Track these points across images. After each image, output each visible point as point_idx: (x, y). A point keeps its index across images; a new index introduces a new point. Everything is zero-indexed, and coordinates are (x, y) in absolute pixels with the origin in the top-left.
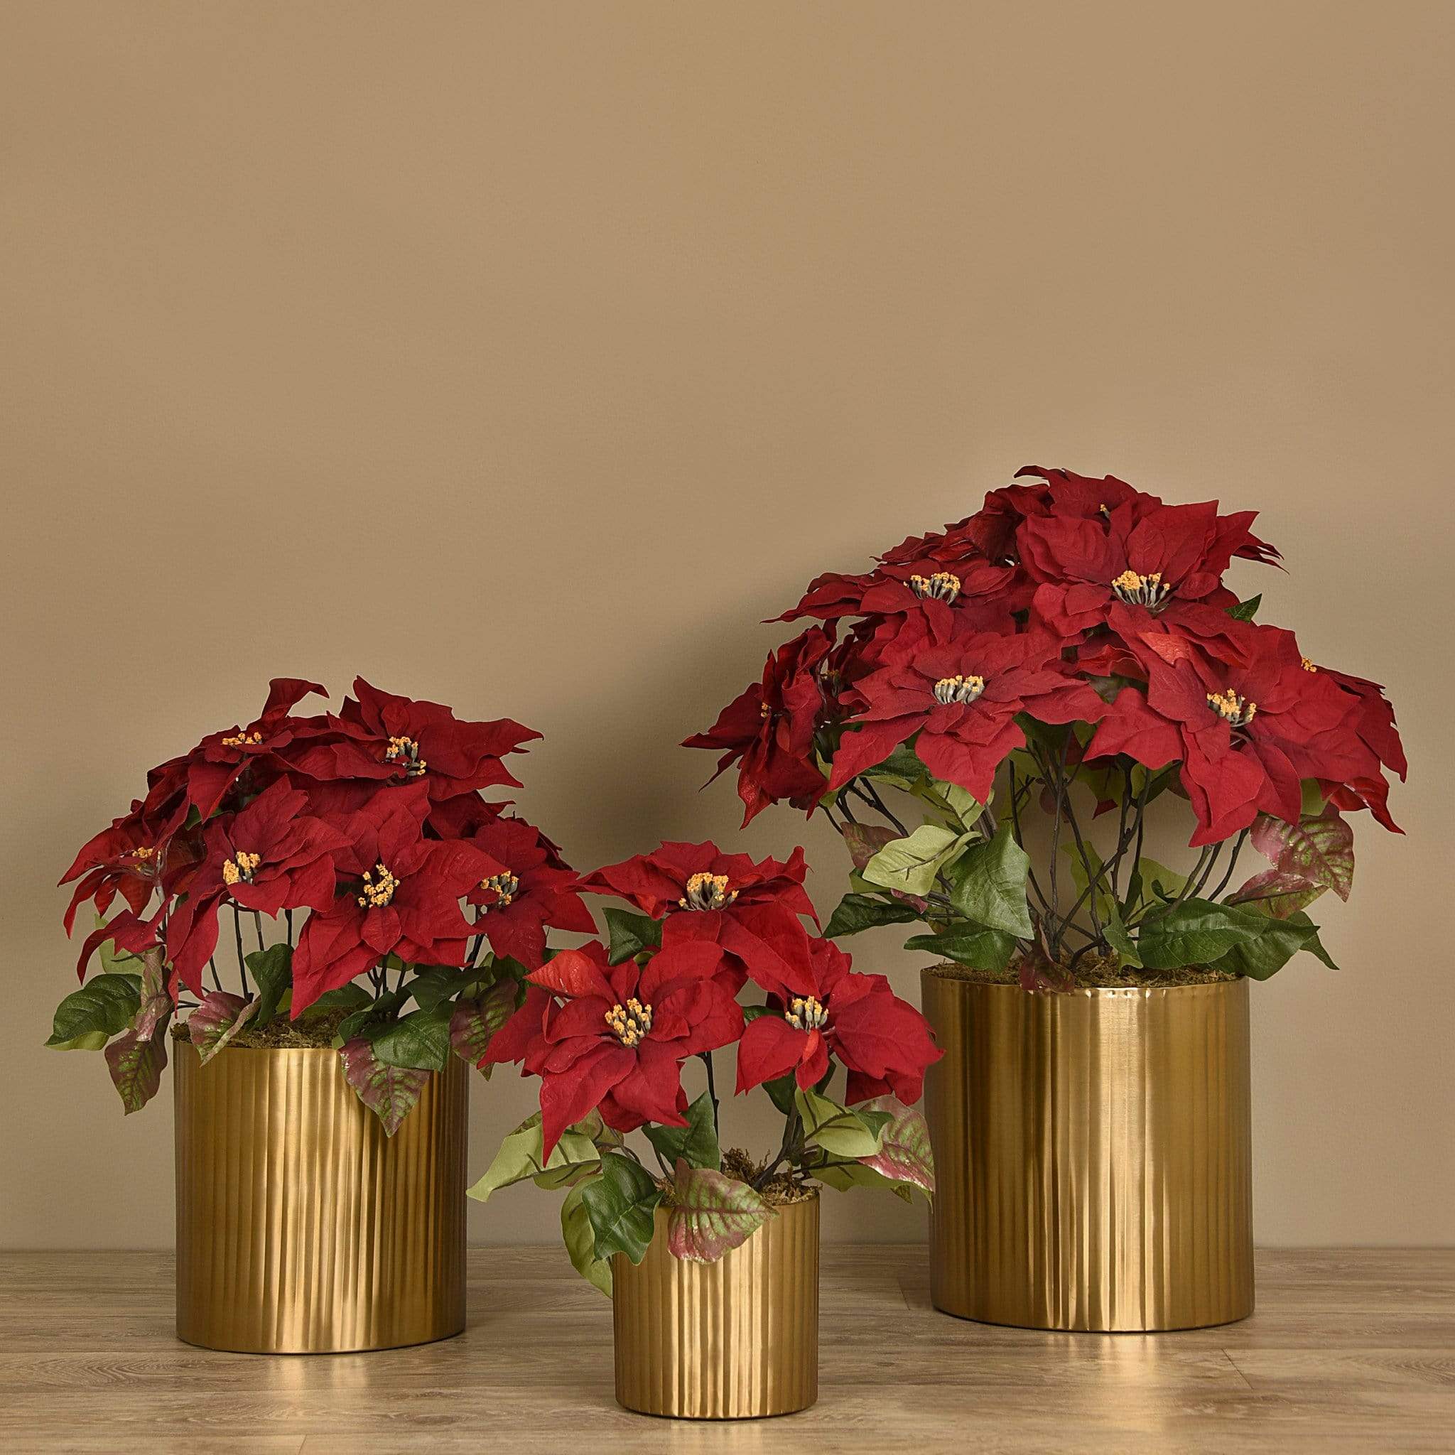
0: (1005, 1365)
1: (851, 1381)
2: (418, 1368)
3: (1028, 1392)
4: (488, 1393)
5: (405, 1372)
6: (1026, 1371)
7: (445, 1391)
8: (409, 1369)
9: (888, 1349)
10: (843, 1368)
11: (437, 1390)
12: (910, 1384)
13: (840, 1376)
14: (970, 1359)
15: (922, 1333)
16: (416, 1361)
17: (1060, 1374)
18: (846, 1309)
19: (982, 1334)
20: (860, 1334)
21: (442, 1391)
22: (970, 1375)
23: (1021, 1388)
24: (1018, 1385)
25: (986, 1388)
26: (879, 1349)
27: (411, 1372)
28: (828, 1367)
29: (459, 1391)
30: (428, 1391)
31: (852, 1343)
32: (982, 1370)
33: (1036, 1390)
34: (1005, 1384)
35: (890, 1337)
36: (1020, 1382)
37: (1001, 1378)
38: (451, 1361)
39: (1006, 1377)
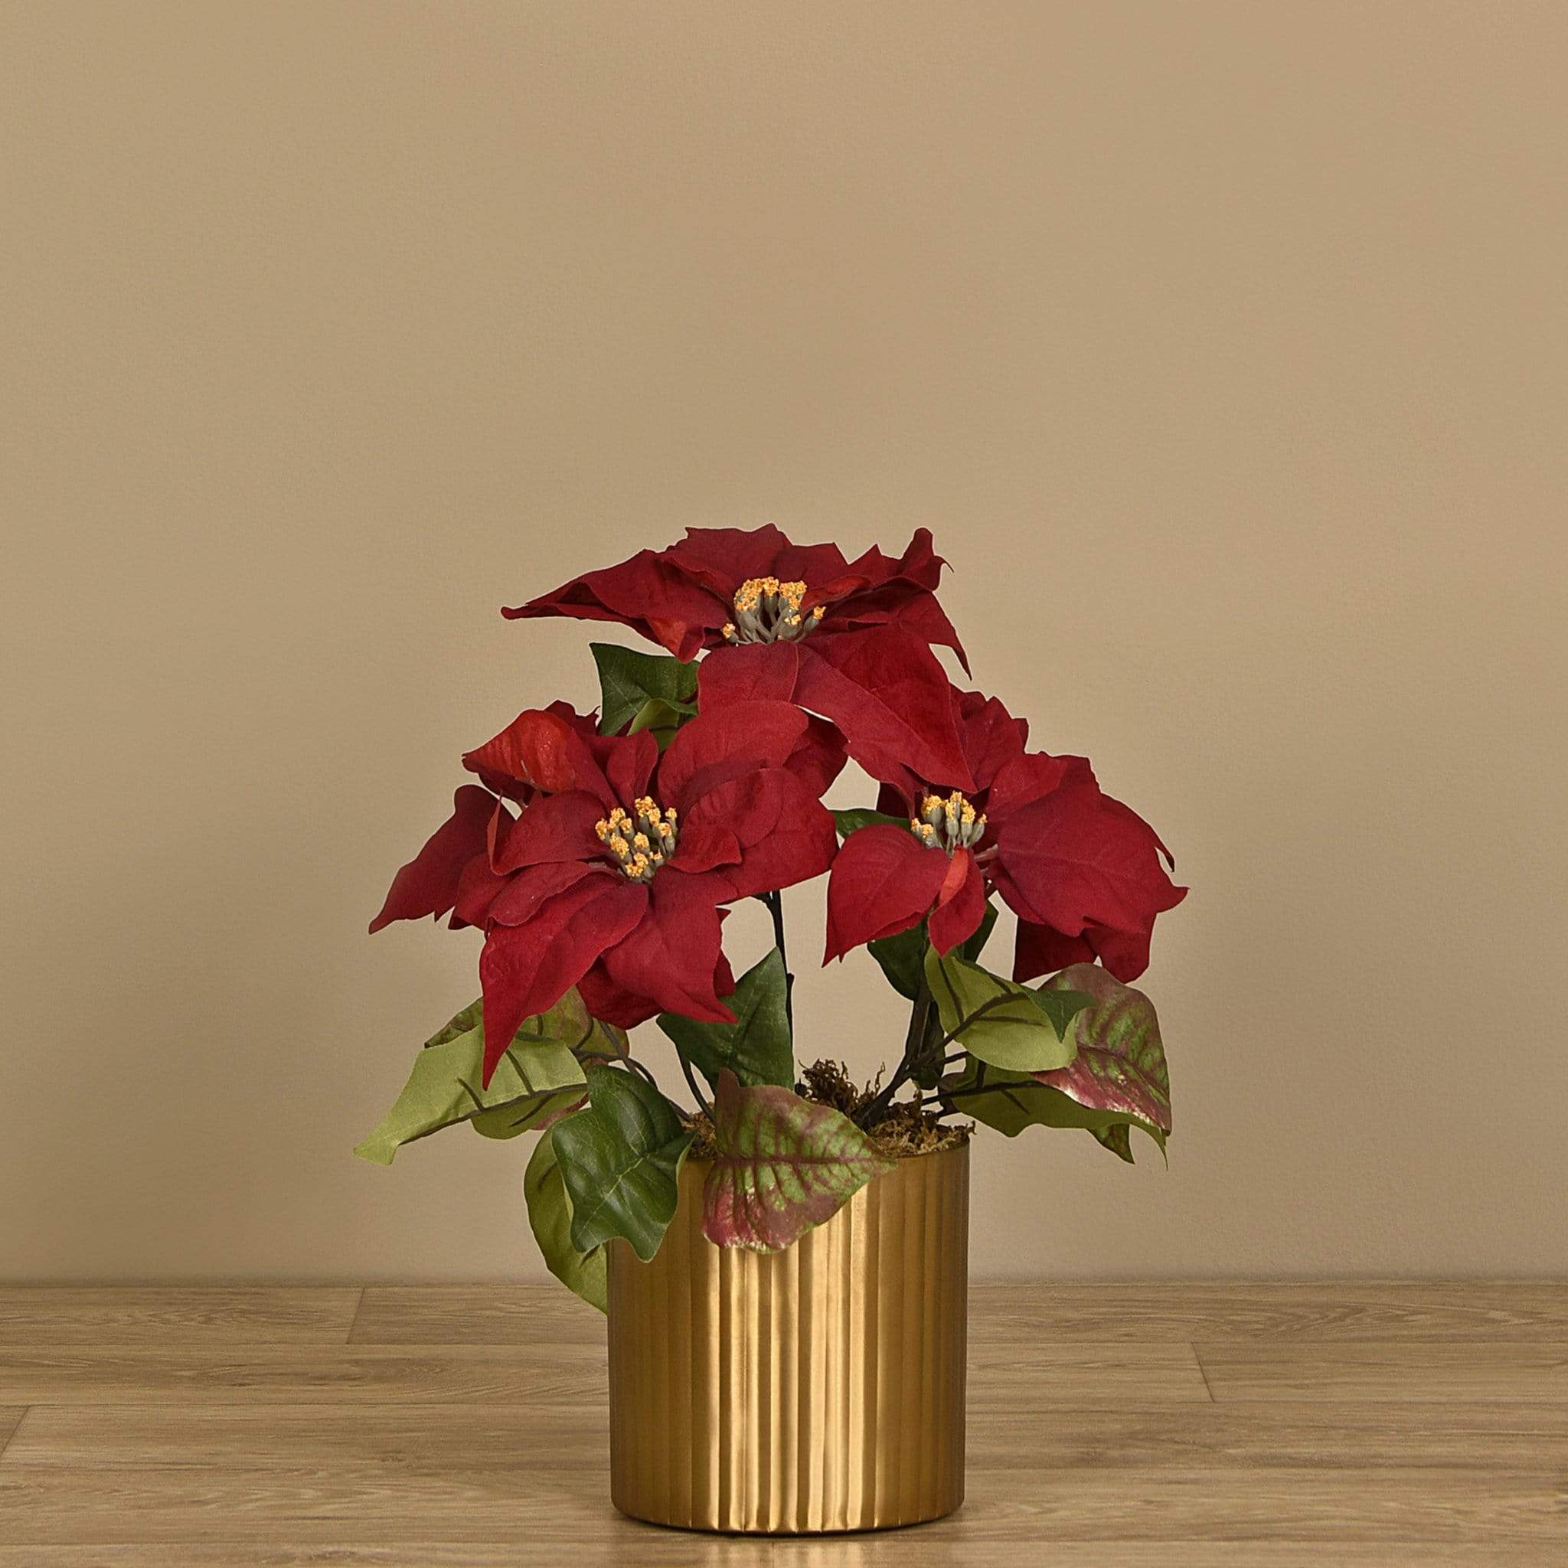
0: (1392, 1504)
1: (1106, 1534)
4: (440, 1555)
6: (1430, 1514)
7: (363, 1550)
8: (294, 1507)
9: (1172, 1475)
10: (1092, 1510)
11: (346, 1548)
12: (1218, 1540)
15: (1237, 1444)
16: (309, 1494)
17: (1490, 1521)
18: (1097, 1401)
20: (1122, 1447)
21: (355, 1550)
23: (1417, 1545)
24: (1415, 1541)
25: (1354, 1546)
26: (1157, 1474)
29: (386, 1550)
30: (330, 1549)
31: (1110, 1463)
34: (1390, 1539)
35: (1178, 1452)
36: (1417, 1536)
37: (1382, 1528)
38: (373, 1493)
39: (1392, 1525)
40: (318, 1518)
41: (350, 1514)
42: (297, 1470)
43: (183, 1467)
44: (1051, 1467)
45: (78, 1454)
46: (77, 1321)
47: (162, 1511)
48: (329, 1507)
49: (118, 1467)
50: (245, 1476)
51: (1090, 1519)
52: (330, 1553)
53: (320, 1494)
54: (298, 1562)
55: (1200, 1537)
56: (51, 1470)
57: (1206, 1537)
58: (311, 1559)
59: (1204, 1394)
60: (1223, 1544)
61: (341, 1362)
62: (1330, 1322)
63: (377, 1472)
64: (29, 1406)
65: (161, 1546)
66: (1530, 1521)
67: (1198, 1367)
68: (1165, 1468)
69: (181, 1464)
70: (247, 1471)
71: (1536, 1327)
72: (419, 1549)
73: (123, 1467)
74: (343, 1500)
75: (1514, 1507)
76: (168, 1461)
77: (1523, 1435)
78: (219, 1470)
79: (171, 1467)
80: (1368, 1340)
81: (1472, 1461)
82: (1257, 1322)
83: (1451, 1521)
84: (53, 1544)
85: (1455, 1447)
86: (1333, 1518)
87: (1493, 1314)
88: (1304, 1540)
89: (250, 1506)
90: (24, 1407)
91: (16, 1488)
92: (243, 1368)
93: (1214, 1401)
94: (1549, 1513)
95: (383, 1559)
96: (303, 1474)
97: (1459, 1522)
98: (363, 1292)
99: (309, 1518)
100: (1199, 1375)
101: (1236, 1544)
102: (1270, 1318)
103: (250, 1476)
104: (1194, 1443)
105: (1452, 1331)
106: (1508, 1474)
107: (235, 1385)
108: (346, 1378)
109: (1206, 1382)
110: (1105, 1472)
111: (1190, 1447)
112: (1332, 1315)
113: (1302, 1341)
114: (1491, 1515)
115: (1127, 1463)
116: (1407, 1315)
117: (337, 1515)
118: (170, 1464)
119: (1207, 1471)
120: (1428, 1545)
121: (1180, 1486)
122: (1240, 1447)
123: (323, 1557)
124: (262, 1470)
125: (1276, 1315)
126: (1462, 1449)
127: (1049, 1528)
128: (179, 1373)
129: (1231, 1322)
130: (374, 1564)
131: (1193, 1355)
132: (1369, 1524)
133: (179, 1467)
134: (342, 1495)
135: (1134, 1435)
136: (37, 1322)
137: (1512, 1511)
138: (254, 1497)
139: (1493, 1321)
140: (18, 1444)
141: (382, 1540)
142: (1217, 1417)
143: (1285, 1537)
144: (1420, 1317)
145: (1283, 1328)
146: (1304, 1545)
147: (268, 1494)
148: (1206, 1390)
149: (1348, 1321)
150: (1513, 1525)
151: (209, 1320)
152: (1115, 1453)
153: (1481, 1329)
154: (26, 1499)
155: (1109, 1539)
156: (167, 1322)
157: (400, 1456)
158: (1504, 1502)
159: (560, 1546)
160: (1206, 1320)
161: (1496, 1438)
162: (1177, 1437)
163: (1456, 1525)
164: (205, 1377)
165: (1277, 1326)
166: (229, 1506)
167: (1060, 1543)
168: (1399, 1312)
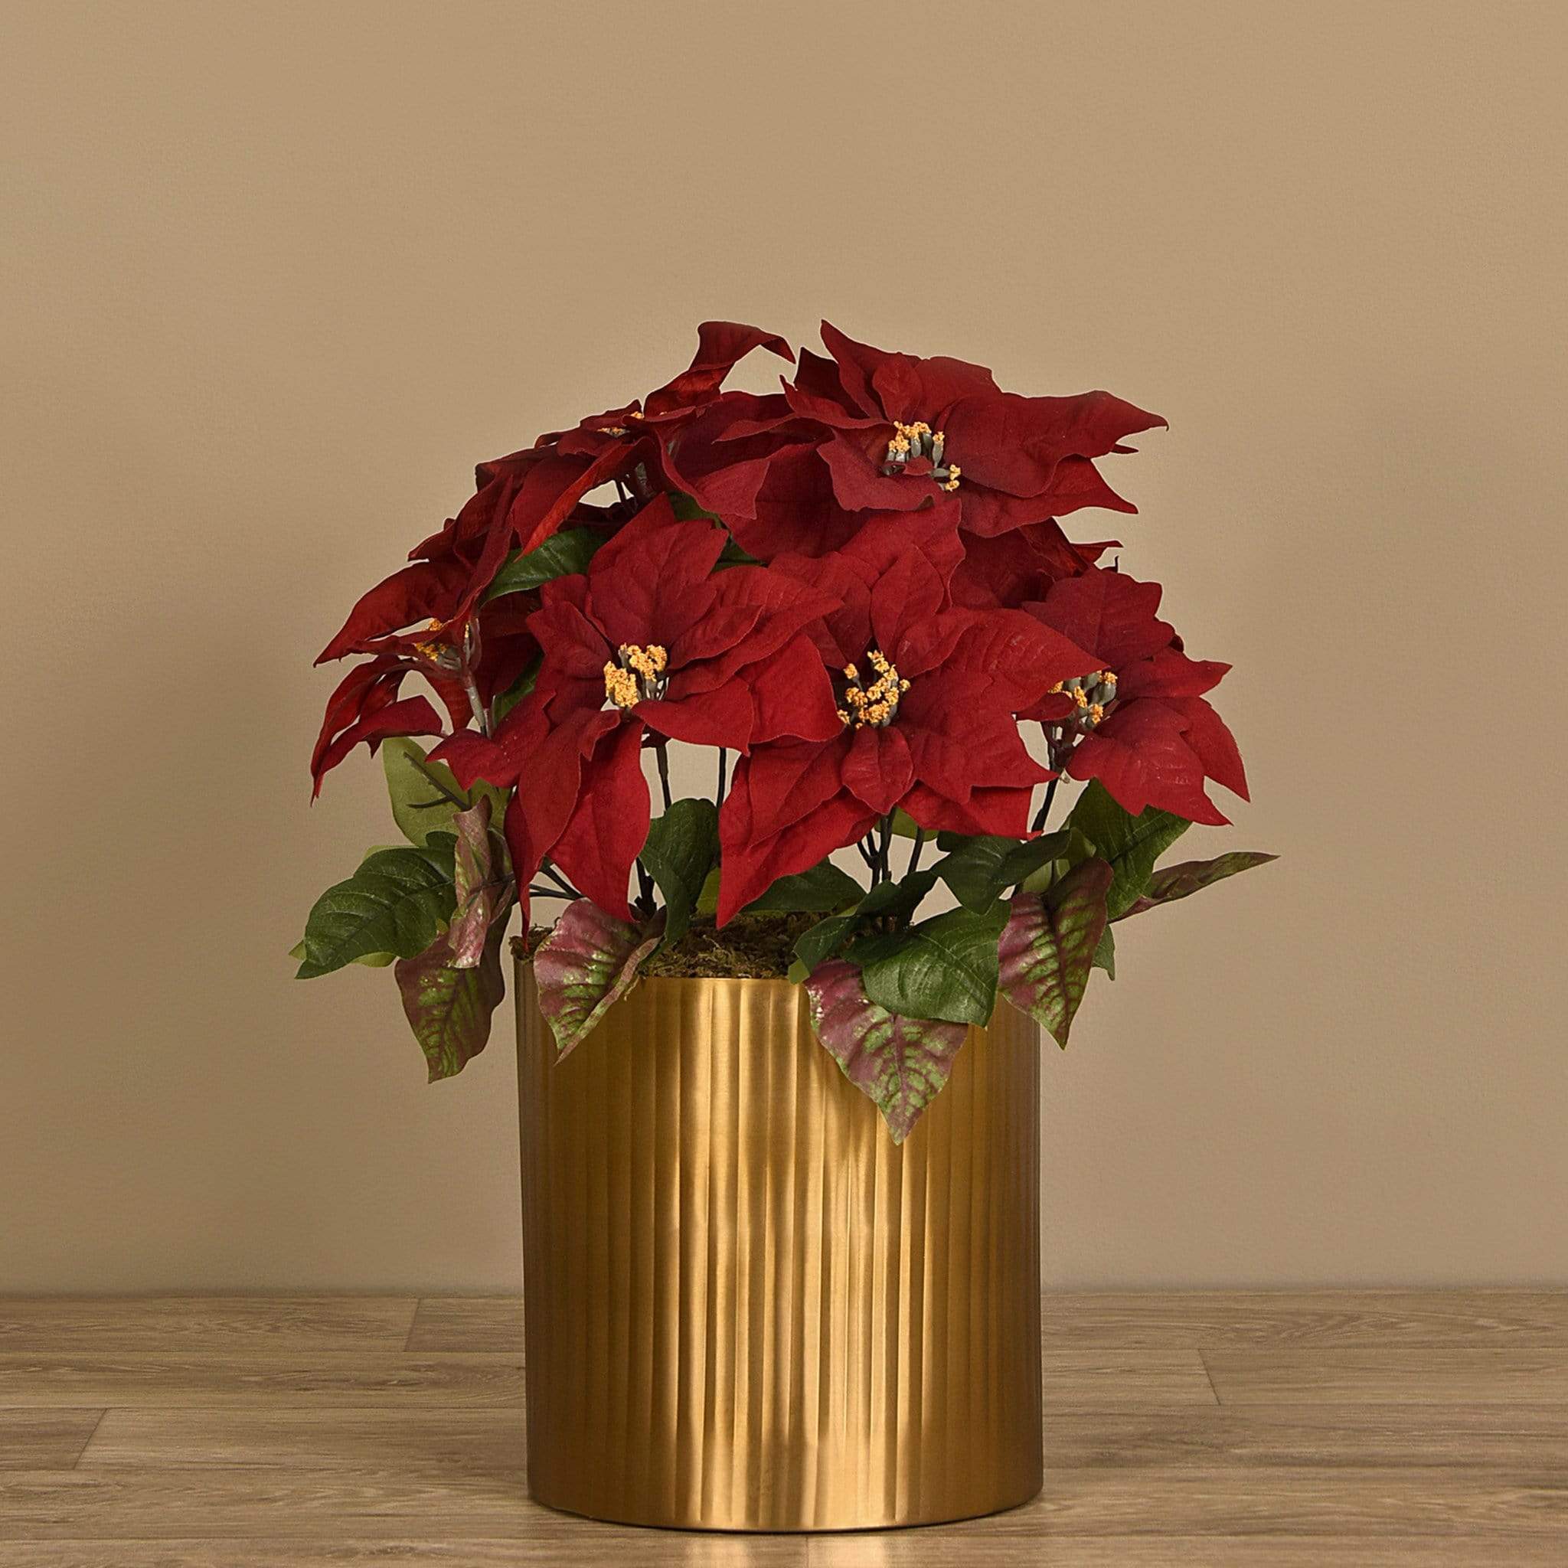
1: (1122, 1529)
2: (373, 1503)
3: (1425, 1547)
4: (494, 1551)
5: (352, 1510)
6: (1423, 1509)
7: (421, 1545)
9: (1182, 1473)
10: (1106, 1507)
11: (406, 1543)
12: (1223, 1534)
13: (1100, 1522)
14: (1327, 1490)
15: (1242, 1444)
16: (370, 1492)
17: (1482, 1516)
18: (1111, 1404)
19: (1347, 1445)
20: (1135, 1447)
21: (414, 1545)
22: (1327, 1518)
24: (1408, 1534)
25: (1354, 1540)
26: (1167, 1473)
27: (362, 1510)
28: (1082, 1506)
29: (444, 1546)
30: (391, 1544)
31: (1123, 1463)
32: (1347, 1507)
33: (1441, 1542)
34: (1387, 1533)
35: (1187, 1452)
36: (1413, 1530)
37: (1378, 1523)
38: (432, 1492)
39: (1388, 1520)
40: (378, 1515)
41: (408, 1511)
42: (360, 1470)
43: (252, 1466)
44: (1069, 1466)
45: (152, 1454)
46: (153, 1329)
47: (232, 1509)
48: (389, 1505)
49: (190, 1466)
50: (310, 1476)
51: (1106, 1515)
52: (391, 1548)
53: (381, 1492)
54: (360, 1556)
55: (1209, 1532)
56: (129, 1469)
57: (1214, 1532)
58: (372, 1553)
59: (1211, 1397)
60: (1229, 1538)
61: (398, 1369)
62: (1328, 1329)
63: (435, 1472)
64: (106, 1409)
65: (233, 1541)
66: (1518, 1516)
67: (1204, 1372)
68: (1175, 1467)
69: (250, 1464)
70: (312, 1470)
71: (1522, 1333)
72: (474, 1545)
73: (197, 1466)
74: (402, 1498)
75: (1503, 1503)
76: (237, 1461)
77: (1512, 1435)
78: (284, 1470)
79: (242, 1466)
80: (1365, 1346)
81: (1462, 1459)
82: (1260, 1330)
83: (1445, 1516)
84: (131, 1538)
85: (1448, 1446)
86: (1335, 1513)
87: (1481, 1322)
88: (1307, 1535)
89: (316, 1503)
90: (101, 1409)
91: (95, 1486)
92: (308, 1374)
93: (1220, 1404)
94: (1536, 1508)
95: (440, 1554)
96: (365, 1474)
97: (1453, 1517)
98: (419, 1303)
99: (369, 1515)
100: (1206, 1380)
101: (1243, 1538)
102: (1274, 1326)
103: (316, 1475)
104: (1202, 1444)
105: (1442, 1337)
106: (1499, 1471)
107: (300, 1390)
108: (403, 1383)
109: (1213, 1386)
110: (1118, 1471)
111: (1197, 1448)
112: (1330, 1323)
113: (1303, 1348)
114: (1481, 1510)
115: (1140, 1462)
116: (1401, 1323)
117: (396, 1512)
118: (239, 1463)
119: (1213, 1470)
120: (1422, 1538)
121: (1191, 1484)
122: (1245, 1447)
123: (384, 1552)
124: (323, 1470)
125: (1278, 1323)
126: (1455, 1449)
127: (1066, 1525)
128: (246, 1379)
129: (1236, 1330)
130: (432, 1558)
131: (1199, 1361)
132: (1368, 1519)
133: (248, 1467)
134: (403, 1493)
135: (1145, 1437)
136: (115, 1330)
137: (1505, 1506)
138: (319, 1495)
139: (1483, 1327)
140: (96, 1445)
141: (441, 1535)
142: (1223, 1419)
143: (1287, 1531)
144: (1411, 1324)
145: (1284, 1335)
146: (1306, 1539)
147: (332, 1492)
148: (1213, 1394)
149: (1346, 1328)
150: (1503, 1520)
151: (275, 1329)
152: (1129, 1453)
153: (1470, 1336)
154: (108, 1496)
155: (1124, 1534)
156: (235, 1330)
157: (456, 1457)
158: (1492, 1498)
159: (608, 1541)
160: (1211, 1328)
161: (1486, 1438)
162: (1186, 1438)
163: (1449, 1520)
164: (273, 1382)
165: (1279, 1333)
166: (296, 1504)
167: (1077, 1538)
168: (1394, 1320)
